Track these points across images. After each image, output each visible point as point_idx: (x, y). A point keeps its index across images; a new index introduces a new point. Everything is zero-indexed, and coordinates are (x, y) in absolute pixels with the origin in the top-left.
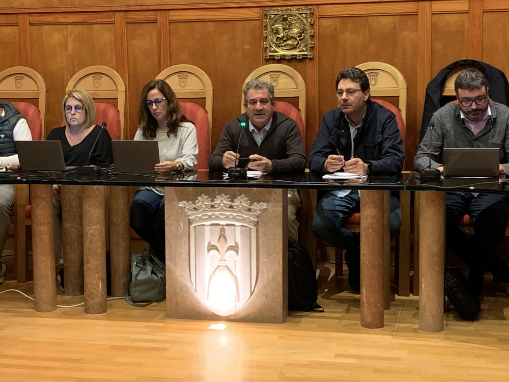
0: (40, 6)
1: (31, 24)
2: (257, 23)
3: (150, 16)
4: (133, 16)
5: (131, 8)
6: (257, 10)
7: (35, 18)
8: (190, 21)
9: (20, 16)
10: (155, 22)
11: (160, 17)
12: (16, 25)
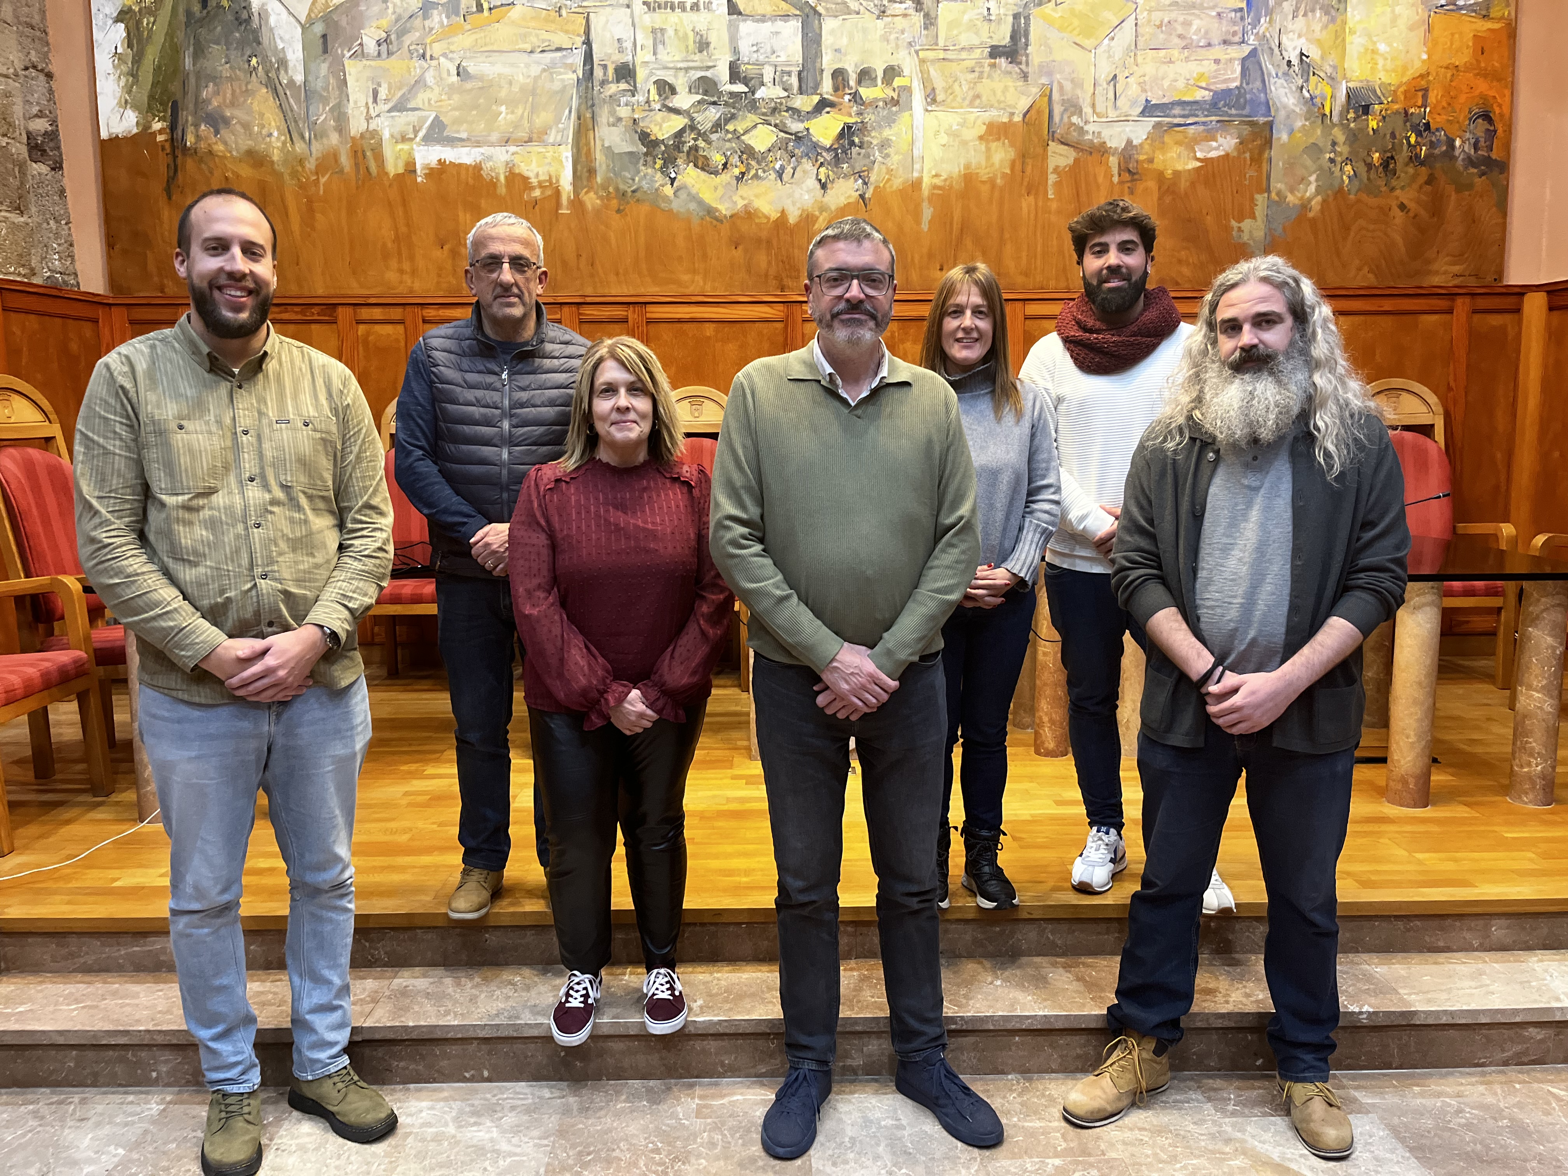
0: (441, 293)
1: (425, 321)
2: (780, 326)
3: (618, 312)
4: (591, 312)
5: (589, 300)
6: (781, 307)
7: (430, 313)
8: (680, 321)
9: (409, 309)
10: (625, 321)
11: (631, 314)
12: (401, 322)
